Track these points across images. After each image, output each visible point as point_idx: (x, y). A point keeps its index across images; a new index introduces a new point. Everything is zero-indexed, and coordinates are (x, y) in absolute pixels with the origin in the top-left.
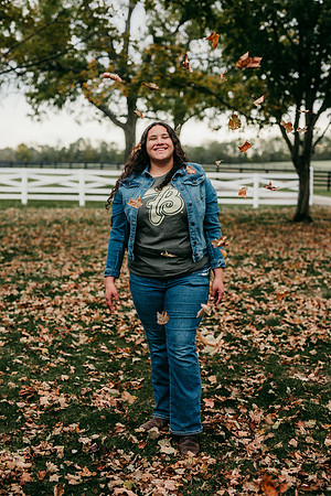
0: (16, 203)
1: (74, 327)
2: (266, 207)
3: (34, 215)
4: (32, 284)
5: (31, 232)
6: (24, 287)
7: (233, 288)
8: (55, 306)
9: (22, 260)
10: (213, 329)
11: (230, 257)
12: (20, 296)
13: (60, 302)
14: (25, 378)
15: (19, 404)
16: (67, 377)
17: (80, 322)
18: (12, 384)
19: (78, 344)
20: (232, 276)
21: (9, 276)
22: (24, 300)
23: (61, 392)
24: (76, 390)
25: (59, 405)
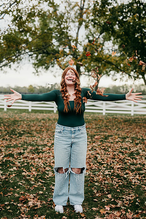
0: (26, 111)
1: (47, 168)
2: (137, 115)
3: (34, 116)
4: (30, 147)
5: (32, 124)
6: (26, 149)
7: (121, 152)
8: (39, 158)
9: (27, 137)
10: (111, 172)
11: (120, 138)
12: (24, 153)
13: (42, 156)
14: (22, 192)
15: (19, 205)
16: (42, 192)
17: (50, 166)
18: (17, 195)
19: (48, 177)
20: (121, 146)
21: (20, 144)
22: (26, 155)
23: (38, 199)
24: (45, 199)
25: (37, 206)
